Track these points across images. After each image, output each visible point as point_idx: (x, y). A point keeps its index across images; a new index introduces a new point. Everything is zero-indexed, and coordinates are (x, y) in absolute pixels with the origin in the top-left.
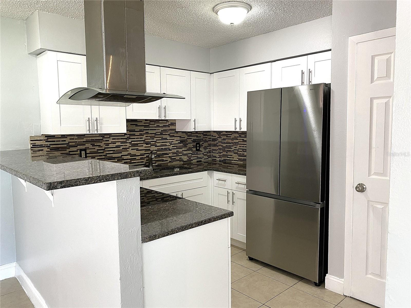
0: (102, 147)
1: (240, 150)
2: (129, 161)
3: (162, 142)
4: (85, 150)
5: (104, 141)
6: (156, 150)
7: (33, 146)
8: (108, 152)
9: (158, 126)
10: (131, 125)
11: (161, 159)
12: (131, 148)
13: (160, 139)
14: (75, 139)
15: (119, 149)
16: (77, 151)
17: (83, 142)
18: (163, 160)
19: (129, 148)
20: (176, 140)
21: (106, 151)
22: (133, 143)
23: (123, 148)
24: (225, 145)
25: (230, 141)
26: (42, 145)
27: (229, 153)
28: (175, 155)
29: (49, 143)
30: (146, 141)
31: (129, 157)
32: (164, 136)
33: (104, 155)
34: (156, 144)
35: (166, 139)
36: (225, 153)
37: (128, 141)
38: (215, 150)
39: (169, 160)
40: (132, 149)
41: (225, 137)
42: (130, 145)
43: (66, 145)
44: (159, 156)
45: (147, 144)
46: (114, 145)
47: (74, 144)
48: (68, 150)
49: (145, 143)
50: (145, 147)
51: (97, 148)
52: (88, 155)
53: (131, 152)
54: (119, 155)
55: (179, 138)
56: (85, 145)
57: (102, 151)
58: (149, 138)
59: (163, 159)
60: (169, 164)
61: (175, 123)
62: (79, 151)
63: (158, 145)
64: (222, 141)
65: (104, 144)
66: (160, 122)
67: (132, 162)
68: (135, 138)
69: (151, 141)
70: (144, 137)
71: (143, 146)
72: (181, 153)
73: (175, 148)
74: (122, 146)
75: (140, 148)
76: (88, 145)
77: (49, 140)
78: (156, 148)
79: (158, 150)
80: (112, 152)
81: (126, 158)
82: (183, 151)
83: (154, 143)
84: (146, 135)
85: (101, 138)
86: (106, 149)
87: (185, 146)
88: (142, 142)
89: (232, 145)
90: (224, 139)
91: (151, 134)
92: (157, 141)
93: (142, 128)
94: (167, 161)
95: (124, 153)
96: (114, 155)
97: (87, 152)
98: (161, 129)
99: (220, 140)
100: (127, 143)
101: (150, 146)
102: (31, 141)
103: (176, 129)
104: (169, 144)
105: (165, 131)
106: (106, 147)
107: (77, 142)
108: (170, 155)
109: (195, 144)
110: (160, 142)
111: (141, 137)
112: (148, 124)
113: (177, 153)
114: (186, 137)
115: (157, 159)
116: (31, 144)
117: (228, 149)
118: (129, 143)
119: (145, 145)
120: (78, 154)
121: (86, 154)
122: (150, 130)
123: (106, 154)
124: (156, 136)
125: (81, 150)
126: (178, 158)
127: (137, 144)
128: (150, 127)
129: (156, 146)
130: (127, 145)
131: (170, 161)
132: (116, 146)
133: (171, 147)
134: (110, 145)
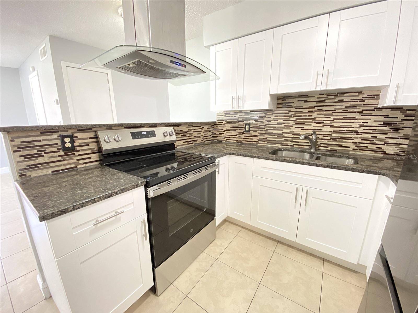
0: (264, 123)
2: (291, 139)
3: (343, 122)
4: (249, 125)
5: (266, 118)
6: (330, 132)
7: (218, 119)
8: (268, 128)
9: (342, 101)
10: (299, 101)
11: (337, 143)
12: (294, 126)
13: (342, 117)
14: (243, 115)
15: (280, 126)
16: (243, 125)
18: (341, 146)
19: (292, 126)
20: (374, 121)
21: (267, 127)
22: (298, 120)
23: (285, 126)
26: (223, 119)
28: (368, 142)
29: (226, 118)
30: (317, 119)
31: (291, 135)
32: (349, 115)
33: (264, 131)
34: (333, 124)
35: (354, 118)
37: (291, 119)
39: (354, 146)
40: (295, 128)
42: (294, 123)
43: (236, 120)
44: (335, 139)
45: (318, 123)
46: (276, 122)
47: (241, 119)
48: (237, 124)
49: (314, 122)
50: (314, 126)
51: (259, 124)
52: (251, 129)
53: (293, 131)
54: (280, 132)
55: (382, 118)
56: (249, 121)
57: (263, 127)
58: (323, 116)
59: (341, 144)
60: (351, 152)
61: (379, 95)
62: (245, 125)
63: (335, 125)
65: (266, 120)
66: (346, 95)
67: (294, 140)
68: (301, 116)
69: (324, 120)
70: (315, 115)
71: (311, 125)
72: (381, 140)
73: (371, 131)
74: (285, 123)
75: (306, 127)
77: (227, 116)
78: (332, 129)
79: (335, 132)
80: (272, 128)
81: (288, 136)
82: (386, 138)
83: (329, 122)
84: (318, 113)
85: (264, 115)
86: (267, 126)
87: (395, 130)
88: (311, 121)
91: (326, 111)
92: (335, 121)
93: (315, 104)
94: (349, 147)
95: (285, 131)
96: (275, 132)
97: (251, 127)
98: (345, 105)
100: (291, 120)
101: (321, 125)
103: (377, 104)
104: (358, 126)
105: (355, 107)
106: (268, 123)
107: (244, 118)
108: (355, 141)
110: (341, 122)
111: (310, 114)
112: (323, 99)
113: (372, 141)
114: (403, 117)
115: (330, 143)
116: (217, 118)
118: (293, 120)
119: (314, 124)
120: (244, 127)
121: (250, 128)
122: (326, 106)
123: (267, 130)
124: (334, 114)
125: (246, 125)
126: (373, 147)
127: (303, 123)
128: (326, 103)
129: (332, 126)
130: (290, 123)
131: (354, 149)
132: (278, 123)
133: (361, 130)
134: (271, 121)
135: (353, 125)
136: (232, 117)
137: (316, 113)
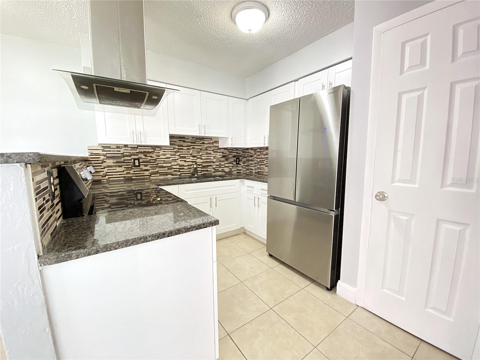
0: (153, 157)
2: (178, 170)
3: (207, 156)
4: (138, 159)
5: (155, 153)
6: (201, 162)
7: (90, 154)
8: (159, 162)
9: (203, 143)
10: (179, 141)
11: (206, 169)
12: (179, 160)
13: (205, 153)
14: (130, 150)
15: (169, 160)
16: (131, 160)
17: (136, 152)
18: (207, 171)
19: (178, 160)
20: (219, 155)
21: (157, 161)
22: (181, 155)
23: (172, 160)
24: (259, 160)
25: (263, 156)
26: (99, 154)
27: (262, 166)
28: (218, 167)
29: (105, 153)
30: (193, 154)
31: (178, 167)
32: (209, 152)
33: (155, 164)
34: (202, 157)
35: (210, 154)
36: (259, 166)
37: (176, 154)
38: (252, 164)
39: (213, 170)
40: (180, 161)
41: (259, 154)
42: (179, 157)
43: (120, 155)
44: (204, 167)
45: (194, 157)
46: (165, 157)
47: (128, 154)
48: (123, 159)
49: (192, 156)
50: (192, 159)
51: (149, 158)
52: (141, 164)
53: (179, 163)
54: (169, 165)
55: (221, 154)
56: (138, 155)
57: (154, 161)
58: (195, 152)
59: (208, 169)
60: (213, 174)
61: (218, 141)
62: (133, 160)
63: (203, 158)
64: (258, 157)
65: (156, 155)
66: (205, 139)
67: (181, 170)
68: (183, 152)
69: (197, 155)
70: (191, 151)
71: (190, 158)
72: (223, 165)
73: (218, 161)
74: (172, 157)
75: (187, 160)
76: (142, 156)
77: (105, 150)
78: (202, 161)
79: (204, 162)
80: (162, 162)
81: (176, 168)
82: (225, 164)
83: (200, 156)
84: (193, 150)
85: (153, 150)
86: (157, 160)
87: (227, 160)
88: (190, 155)
89: (264, 159)
90: (259, 155)
91: (197, 149)
92: (203, 155)
93: (190, 144)
94: (211, 171)
95: (173, 163)
96: (165, 165)
97: (140, 161)
98: (206, 146)
99: (255, 156)
100: (176, 155)
101: (196, 158)
102: (89, 150)
103: (218, 146)
104: (213, 158)
105: (210, 147)
106: (157, 157)
107: (131, 152)
108: (214, 167)
109: (235, 159)
110: (205, 156)
111: (189, 151)
112: (194, 141)
113: (220, 166)
114: (228, 153)
115: (202, 170)
116: (89, 152)
117: (261, 163)
118: (178, 155)
119: (192, 158)
120: (132, 162)
121: (139, 162)
122: (197, 146)
123: (157, 163)
124: (202, 151)
125: (135, 159)
126: (220, 169)
127: (185, 157)
128: (196, 143)
129: (201, 159)
130: (176, 157)
131: (213, 172)
132: (166, 157)
133: (214, 161)
134: (161, 156)
135: (212, 158)
136: (115, 151)
137: (192, 150)
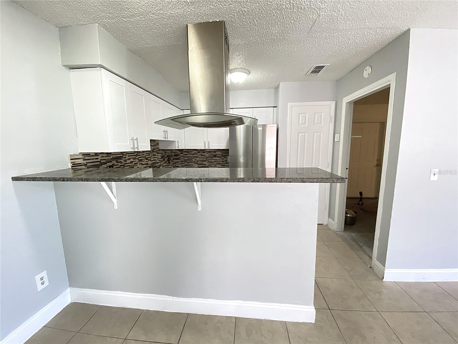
0: (123, 163)
1: (199, 161)
5: (123, 158)
6: (151, 164)
7: (73, 164)
12: (139, 163)
14: (105, 157)
17: (111, 159)
22: (139, 158)
23: (134, 164)
24: (186, 158)
25: (191, 156)
26: (81, 164)
27: (190, 164)
29: (85, 162)
36: (187, 164)
38: (178, 162)
41: (186, 153)
43: (98, 163)
45: (147, 159)
48: (101, 167)
50: (146, 162)
51: (120, 164)
55: (161, 155)
56: (112, 162)
61: (158, 143)
64: (184, 156)
65: (124, 160)
74: (134, 161)
75: (143, 163)
76: (114, 162)
77: (86, 158)
86: (125, 165)
87: (164, 160)
88: (144, 158)
89: (193, 158)
90: (185, 155)
99: (181, 155)
100: (136, 159)
102: (71, 159)
103: (159, 148)
105: (155, 149)
106: (125, 163)
107: (106, 159)
109: (168, 158)
114: (164, 154)
116: (71, 163)
117: (189, 161)
119: (146, 160)
132: (131, 162)
133: (158, 161)
134: (127, 161)
136: (94, 159)
